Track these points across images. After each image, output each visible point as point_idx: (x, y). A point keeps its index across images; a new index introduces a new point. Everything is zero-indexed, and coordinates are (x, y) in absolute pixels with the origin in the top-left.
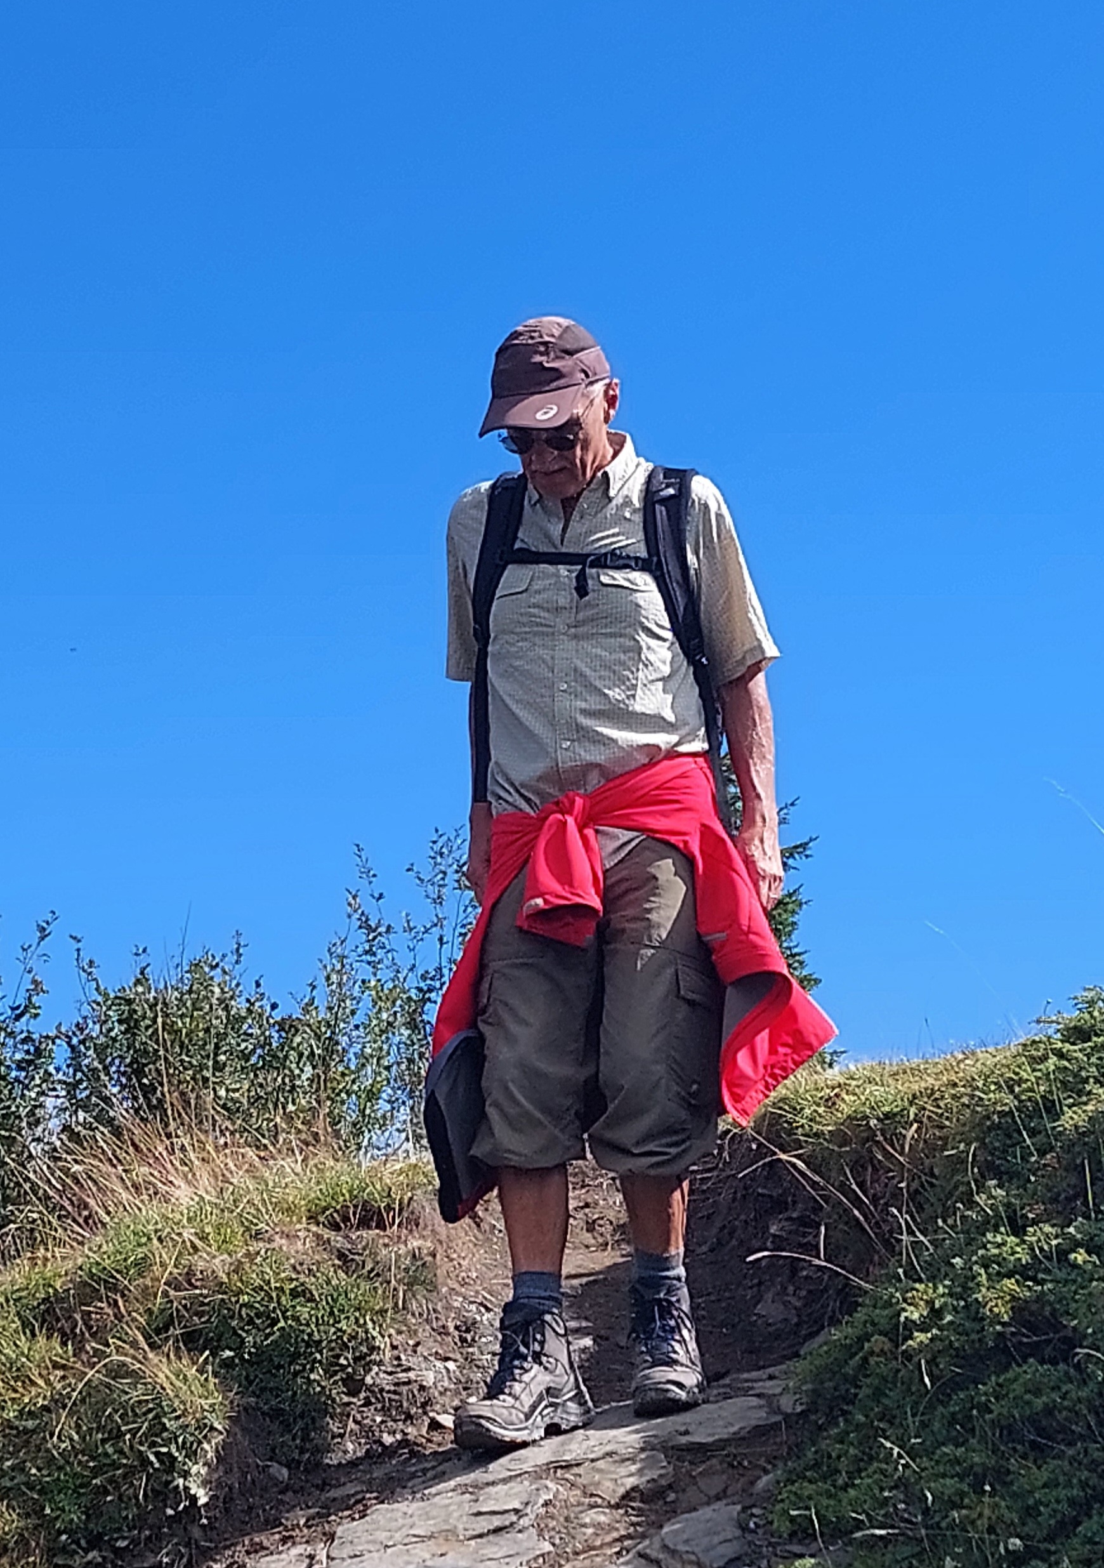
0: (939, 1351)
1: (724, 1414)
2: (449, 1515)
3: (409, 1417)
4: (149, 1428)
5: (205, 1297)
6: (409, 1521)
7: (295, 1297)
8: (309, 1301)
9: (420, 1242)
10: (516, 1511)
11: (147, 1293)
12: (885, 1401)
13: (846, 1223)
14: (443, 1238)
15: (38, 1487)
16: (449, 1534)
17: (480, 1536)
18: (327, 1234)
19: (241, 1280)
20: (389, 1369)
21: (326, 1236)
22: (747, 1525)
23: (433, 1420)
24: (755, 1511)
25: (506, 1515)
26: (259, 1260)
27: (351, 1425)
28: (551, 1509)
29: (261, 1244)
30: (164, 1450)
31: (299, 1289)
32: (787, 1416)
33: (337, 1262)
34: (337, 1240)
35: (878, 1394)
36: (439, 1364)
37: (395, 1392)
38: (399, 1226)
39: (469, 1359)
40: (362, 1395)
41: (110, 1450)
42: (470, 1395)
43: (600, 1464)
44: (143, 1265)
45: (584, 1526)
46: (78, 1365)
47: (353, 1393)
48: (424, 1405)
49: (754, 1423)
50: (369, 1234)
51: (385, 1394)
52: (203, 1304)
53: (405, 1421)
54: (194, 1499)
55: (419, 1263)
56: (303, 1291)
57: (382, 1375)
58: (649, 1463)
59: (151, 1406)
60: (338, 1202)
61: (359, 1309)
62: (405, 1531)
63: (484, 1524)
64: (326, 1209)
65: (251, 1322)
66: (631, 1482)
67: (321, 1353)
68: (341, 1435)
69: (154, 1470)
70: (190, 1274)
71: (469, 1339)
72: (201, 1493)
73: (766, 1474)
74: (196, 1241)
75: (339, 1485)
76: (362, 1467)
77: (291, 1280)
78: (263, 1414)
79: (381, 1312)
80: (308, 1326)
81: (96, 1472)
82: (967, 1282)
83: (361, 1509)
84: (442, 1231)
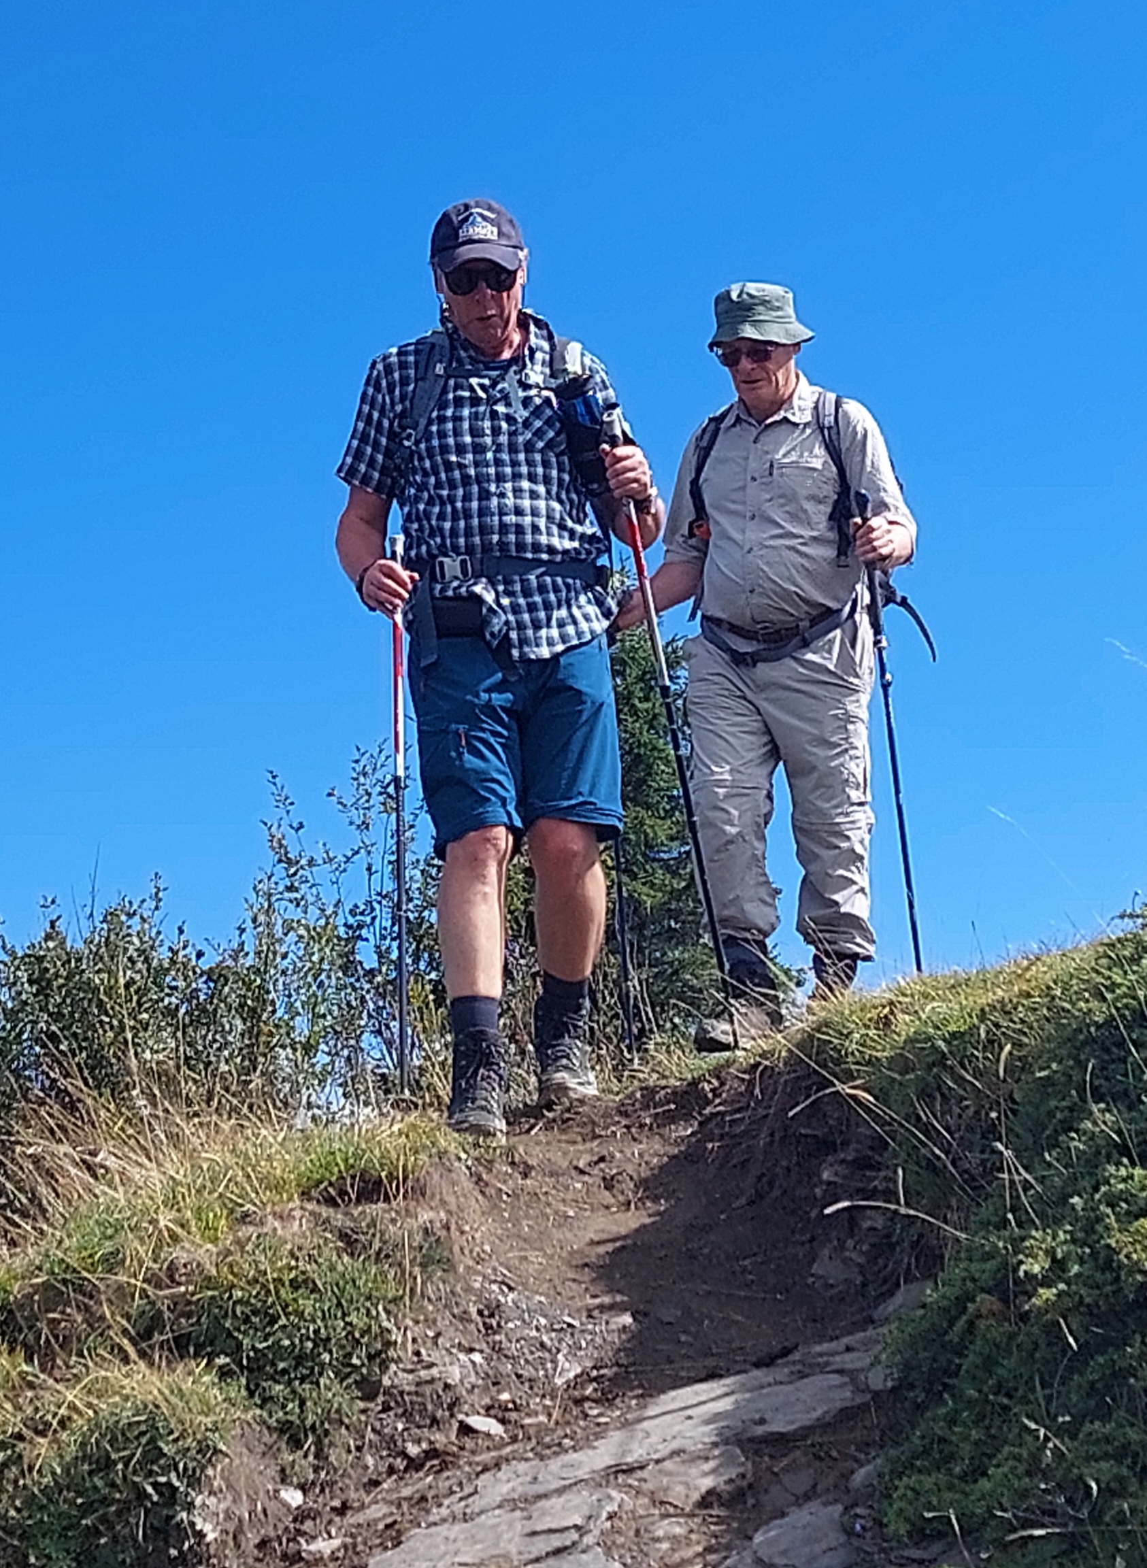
0: (1069, 1310)
1: (803, 1397)
2: (499, 1537)
3: (435, 1421)
4: (144, 1454)
5: (193, 1295)
6: (452, 1547)
7: (296, 1289)
8: (312, 1292)
9: (432, 1214)
10: (578, 1528)
11: (123, 1293)
12: (1000, 1371)
13: (917, 1163)
14: (454, 1208)
15: (19, 1532)
16: (502, 1560)
17: (538, 1560)
18: (325, 1211)
19: (232, 1273)
20: (410, 1367)
21: (325, 1215)
22: (853, 1528)
23: (461, 1422)
24: (858, 1511)
25: (566, 1534)
26: (249, 1248)
27: (370, 1435)
28: (617, 1523)
29: (251, 1229)
30: (163, 1479)
31: (300, 1279)
32: (876, 1394)
33: (340, 1244)
34: (338, 1218)
35: (989, 1364)
36: (462, 1356)
37: (417, 1393)
38: (405, 1197)
39: (497, 1349)
40: (380, 1399)
41: (99, 1483)
42: (499, 1392)
43: (668, 1465)
44: (112, 1262)
45: (658, 1540)
46: (51, 1382)
47: (369, 1397)
48: (451, 1407)
49: (839, 1405)
50: (376, 1209)
51: (407, 1398)
52: (189, 1303)
53: (431, 1426)
54: (200, 1535)
55: (433, 1239)
56: (305, 1281)
57: (400, 1373)
58: (727, 1460)
59: (143, 1428)
60: (332, 1173)
61: (369, 1298)
62: (447, 1559)
63: (542, 1546)
64: (319, 1183)
65: (247, 1320)
66: (707, 1483)
67: (331, 1352)
68: (359, 1449)
69: (153, 1503)
70: (172, 1269)
71: (495, 1324)
72: (207, 1528)
73: (862, 1466)
74: (179, 1230)
75: (363, 1507)
76: (385, 1486)
77: (291, 1269)
78: (269, 1428)
79: (395, 1300)
80: (314, 1321)
81: (86, 1510)
82: (1091, 1226)
83: (393, 1535)
84: (451, 1199)
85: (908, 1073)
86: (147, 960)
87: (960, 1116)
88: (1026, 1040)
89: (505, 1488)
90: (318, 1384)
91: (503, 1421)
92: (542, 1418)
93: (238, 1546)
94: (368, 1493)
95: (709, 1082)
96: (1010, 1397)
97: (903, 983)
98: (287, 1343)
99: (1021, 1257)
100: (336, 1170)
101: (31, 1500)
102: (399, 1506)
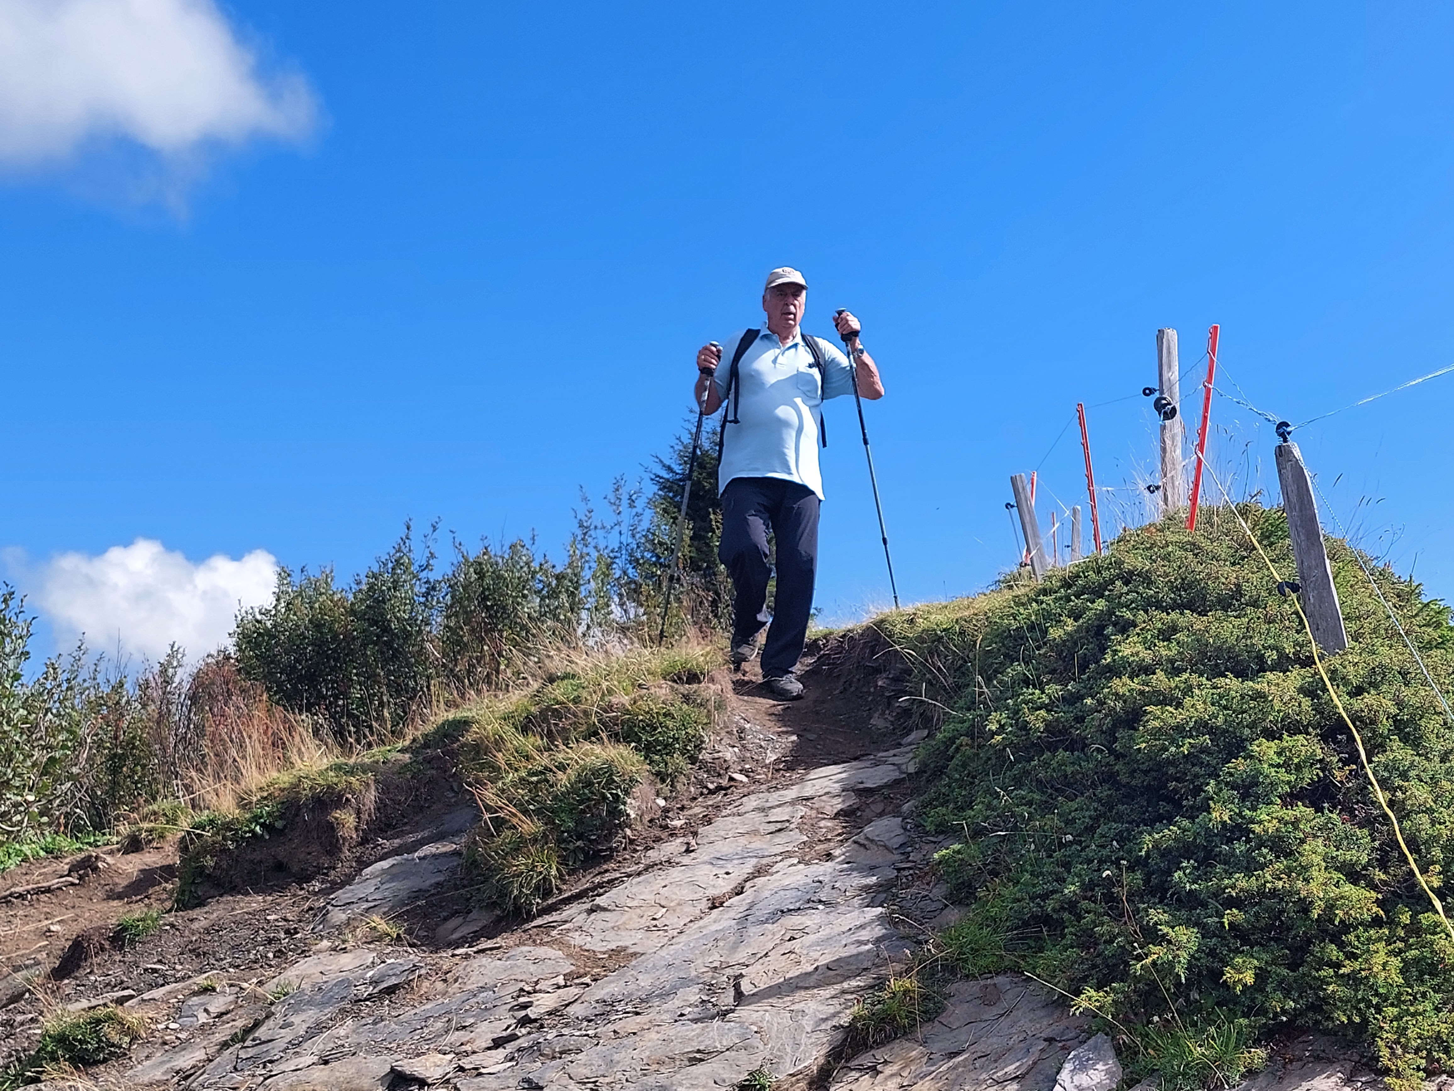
1: (878, 774)
2: (754, 823)
3: (720, 775)
4: (606, 781)
5: (620, 716)
7: (665, 717)
8: (672, 719)
10: (788, 821)
11: (587, 713)
16: (755, 832)
17: (771, 833)
19: (638, 708)
20: (710, 752)
21: (675, 687)
22: (906, 828)
23: (730, 776)
24: (908, 821)
25: (782, 823)
26: (645, 699)
27: (693, 779)
28: (803, 819)
29: (644, 691)
30: (614, 792)
31: (667, 713)
32: (909, 775)
33: (683, 699)
34: (680, 689)
36: (730, 749)
37: (713, 763)
38: (707, 682)
39: (744, 746)
40: (698, 764)
41: (587, 792)
42: (745, 764)
43: (824, 798)
45: (821, 828)
47: (694, 763)
48: (727, 768)
49: (894, 778)
51: (709, 765)
52: (619, 720)
53: (718, 777)
54: (628, 815)
57: (707, 755)
58: (848, 798)
59: (606, 770)
60: (675, 670)
61: (695, 723)
62: (733, 831)
63: (773, 827)
64: (670, 673)
65: (644, 728)
66: (840, 807)
67: (679, 744)
68: (689, 784)
69: (610, 801)
70: (610, 705)
71: (743, 736)
72: (631, 813)
73: (906, 803)
75: (691, 808)
76: (700, 800)
77: (663, 708)
78: (652, 773)
79: (705, 724)
80: (673, 731)
81: (580, 803)
83: (707, 820)
89: (755, 803)
90: (673, 756)
91: (747, 776)
92: (764, 776)
93: (642, 820)
94: (693, 802)
95: (822, 641)
98: (661, 739)
99: (987, 723)
100: (677, 668)
101: (557, 797)
102: (708, 808)
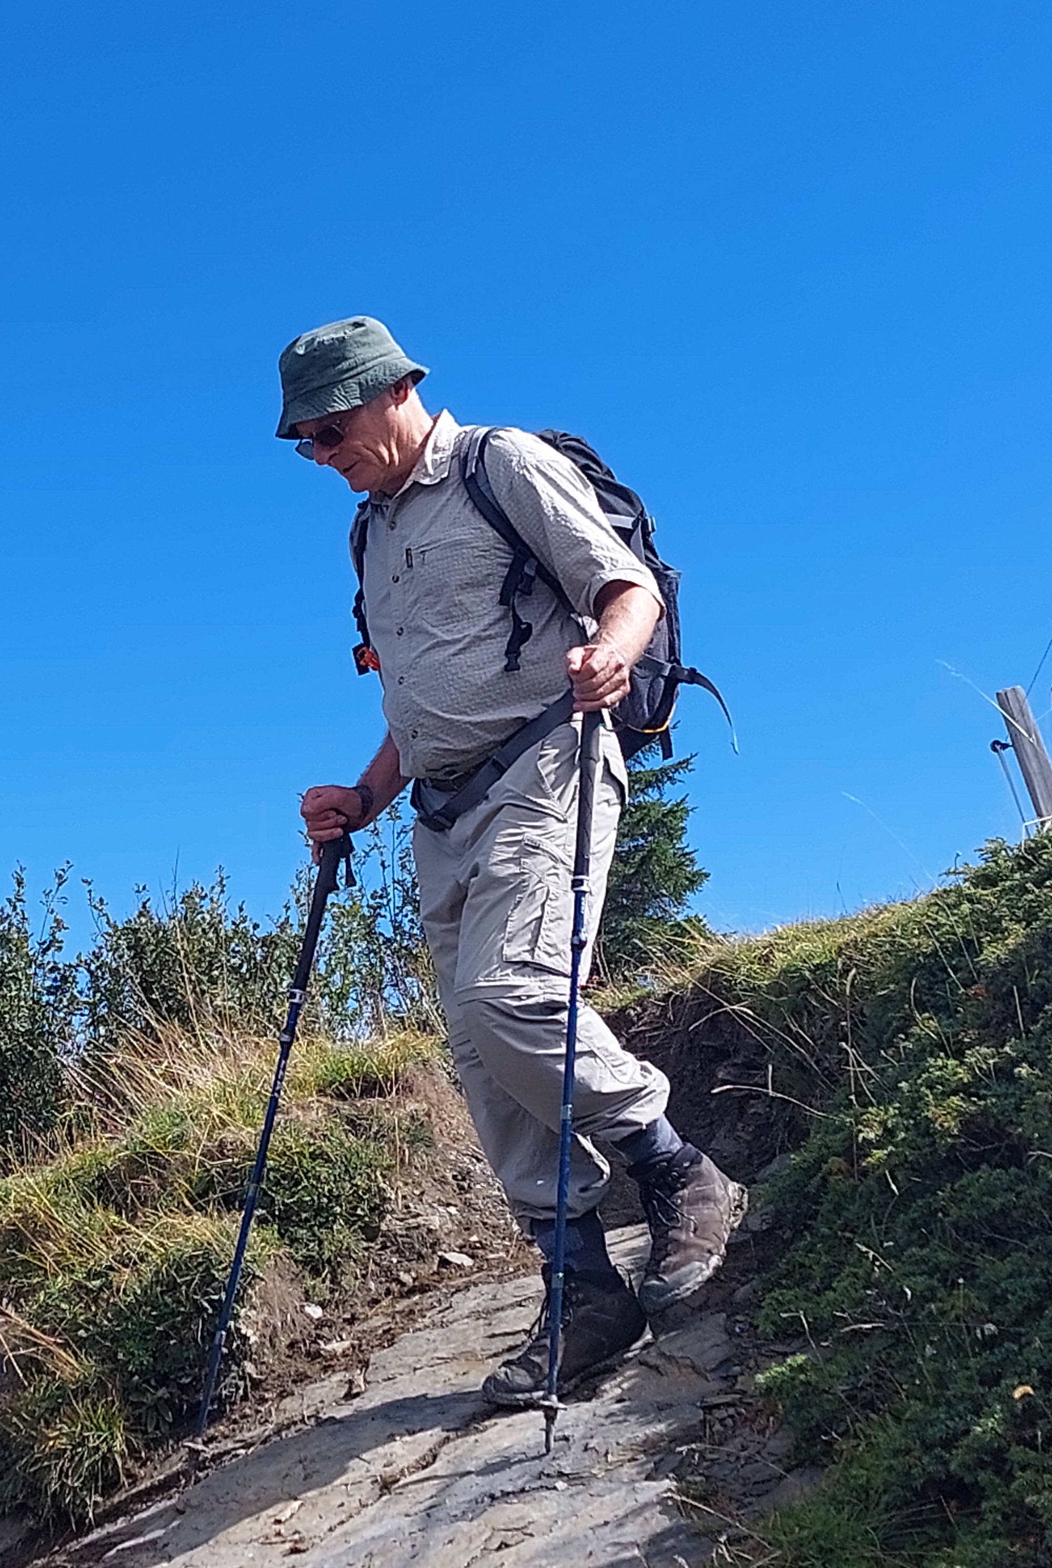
0: (896, 1165)
2: (467, 1339)
3: (421, 1256)
4: (201, 1279)
5: (237, 1164)
6: (432, 1346)
7: (315, 1159)
8: (326, 1162)
9: (417, 1105)
11: (187, 1164)
12: (845, 1213)
13: (789, 1064)
14: (434, 1101)
15: (110, 1337)
16: (470, 1355)
18: (335, 1103)
20: (402, 1216)
21: (336, 1106)
22: (734, 1331)
23: (441, 1257)
24: (739, 1318)
25: (517, 1336)
26: (278, 1129)
27: (372, 1266)
29: (280, 1116)
30: (216, 1297)
31: (317, 1153)
32: (754, 1233)
33: (347, 1127)
34: (346, 1109)
35: (838, 1209)
36: (442, 1209)
37: (407, 1236)
38: (397, 1094)
39: (468, 1204)
40: (380, 1240)
41: (169, 1300)
42: (470, 1235)
44: (180, 1142)
46: (133, 1229)
47: (371, 1239)
48: (433, 1245)
50: (374, 1101)
51: (400, 1240)
52: (235, 1171)
53: (418, 1260)
54: (245, 1338)
55: (417, 1123)
56: (321, 1154)
57: (394, 1222)
59: (200, 1260)
60: (342, 1076)
61: (369, 1166)
62: (429, 1355)
63: (498, 1345)
64: (332, 1083)
65: (278, 1183)
67: (341, 1206)
68: (364, 1276)
69: (209, 1315)
70: (222, 1145)
71: (466, 1186)
72: (250, 1333)
73: (743, 1285)
74: (225, 1117)
75: (366, 1319)
76: (384, 1303)
77: (310, 1145)
78: (296, 1261)
79: (389, 1168)
80: (328, 1184)
81: (159, 1320)
82: (915, 1103)
83: (389, 1338)
84: (433, 1095)
85: (782, 995)
86: (216, 932)
87: (822, 1027)
88: (873, 969)
89: (472, 1304)
90: (332, 1228)
91: (472, 1257)
92: (502, 1254)
93: (273, 1346)
94: (372, 1308)
95: (634, 1009)
96: (852, 1232)
97: (780, 929)
98: (308, 1198)
99: (860, 1127)
100: (344, 1074)
101: (119, 1313)
102: (394, 1318)
